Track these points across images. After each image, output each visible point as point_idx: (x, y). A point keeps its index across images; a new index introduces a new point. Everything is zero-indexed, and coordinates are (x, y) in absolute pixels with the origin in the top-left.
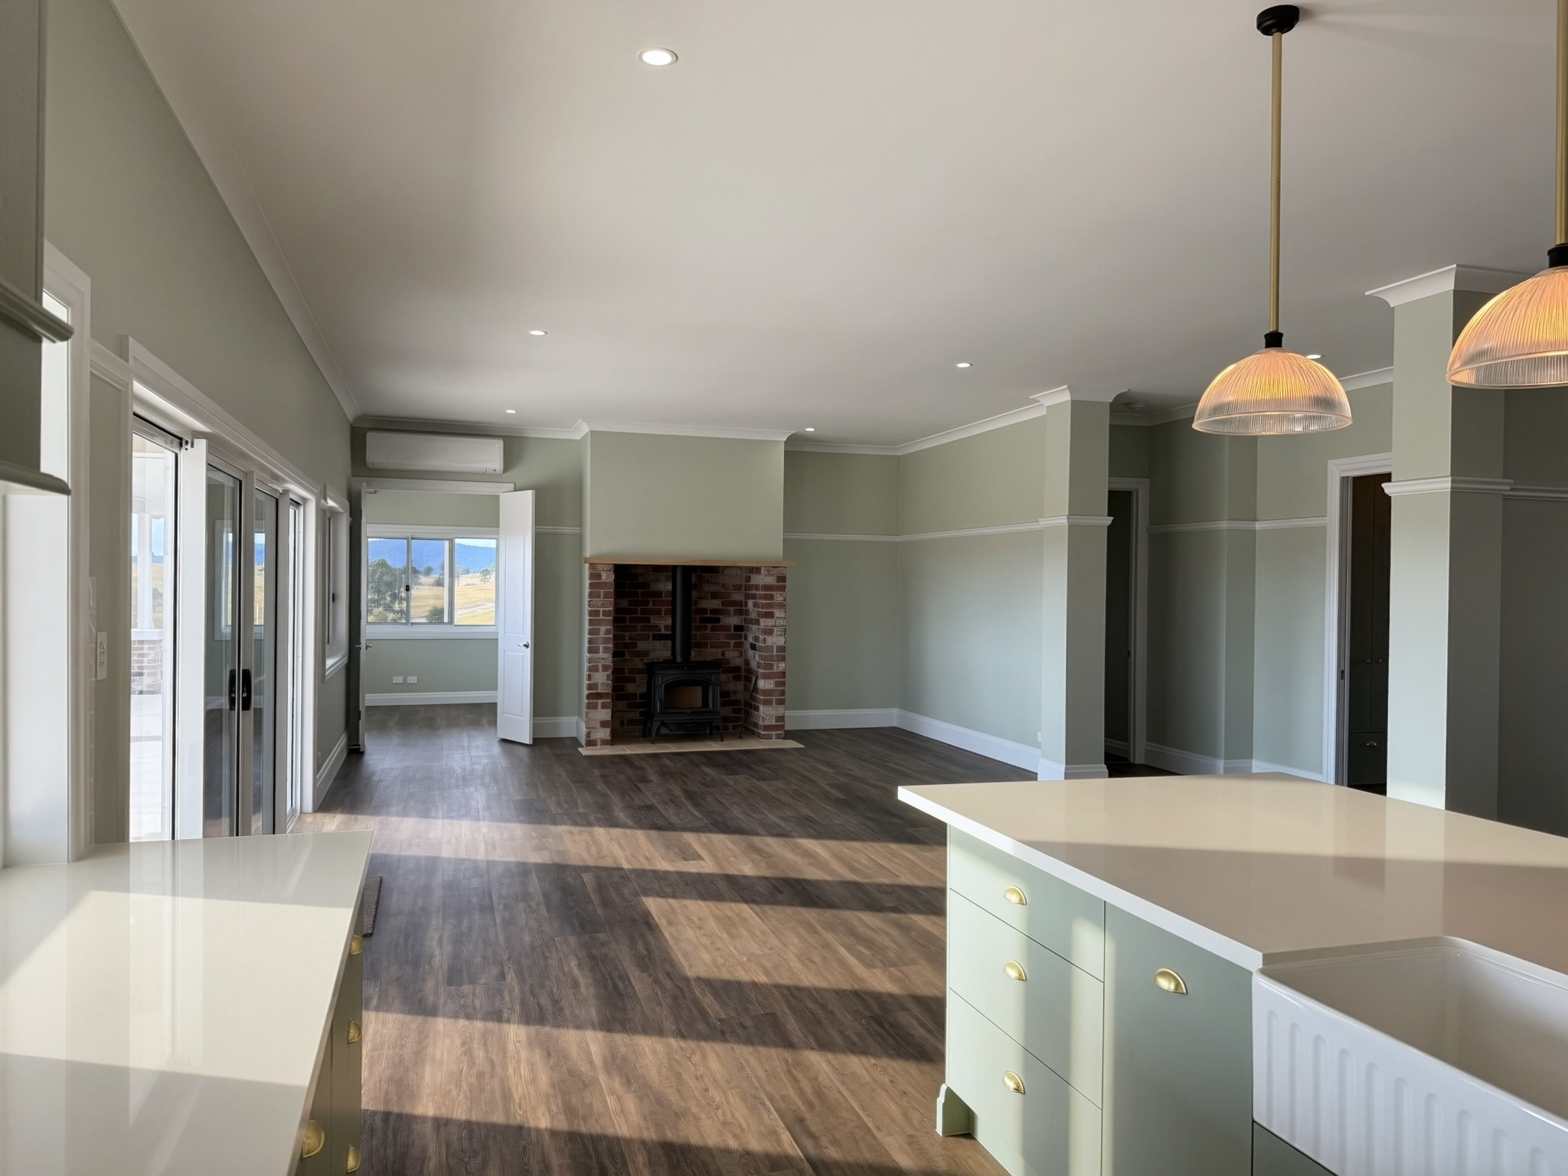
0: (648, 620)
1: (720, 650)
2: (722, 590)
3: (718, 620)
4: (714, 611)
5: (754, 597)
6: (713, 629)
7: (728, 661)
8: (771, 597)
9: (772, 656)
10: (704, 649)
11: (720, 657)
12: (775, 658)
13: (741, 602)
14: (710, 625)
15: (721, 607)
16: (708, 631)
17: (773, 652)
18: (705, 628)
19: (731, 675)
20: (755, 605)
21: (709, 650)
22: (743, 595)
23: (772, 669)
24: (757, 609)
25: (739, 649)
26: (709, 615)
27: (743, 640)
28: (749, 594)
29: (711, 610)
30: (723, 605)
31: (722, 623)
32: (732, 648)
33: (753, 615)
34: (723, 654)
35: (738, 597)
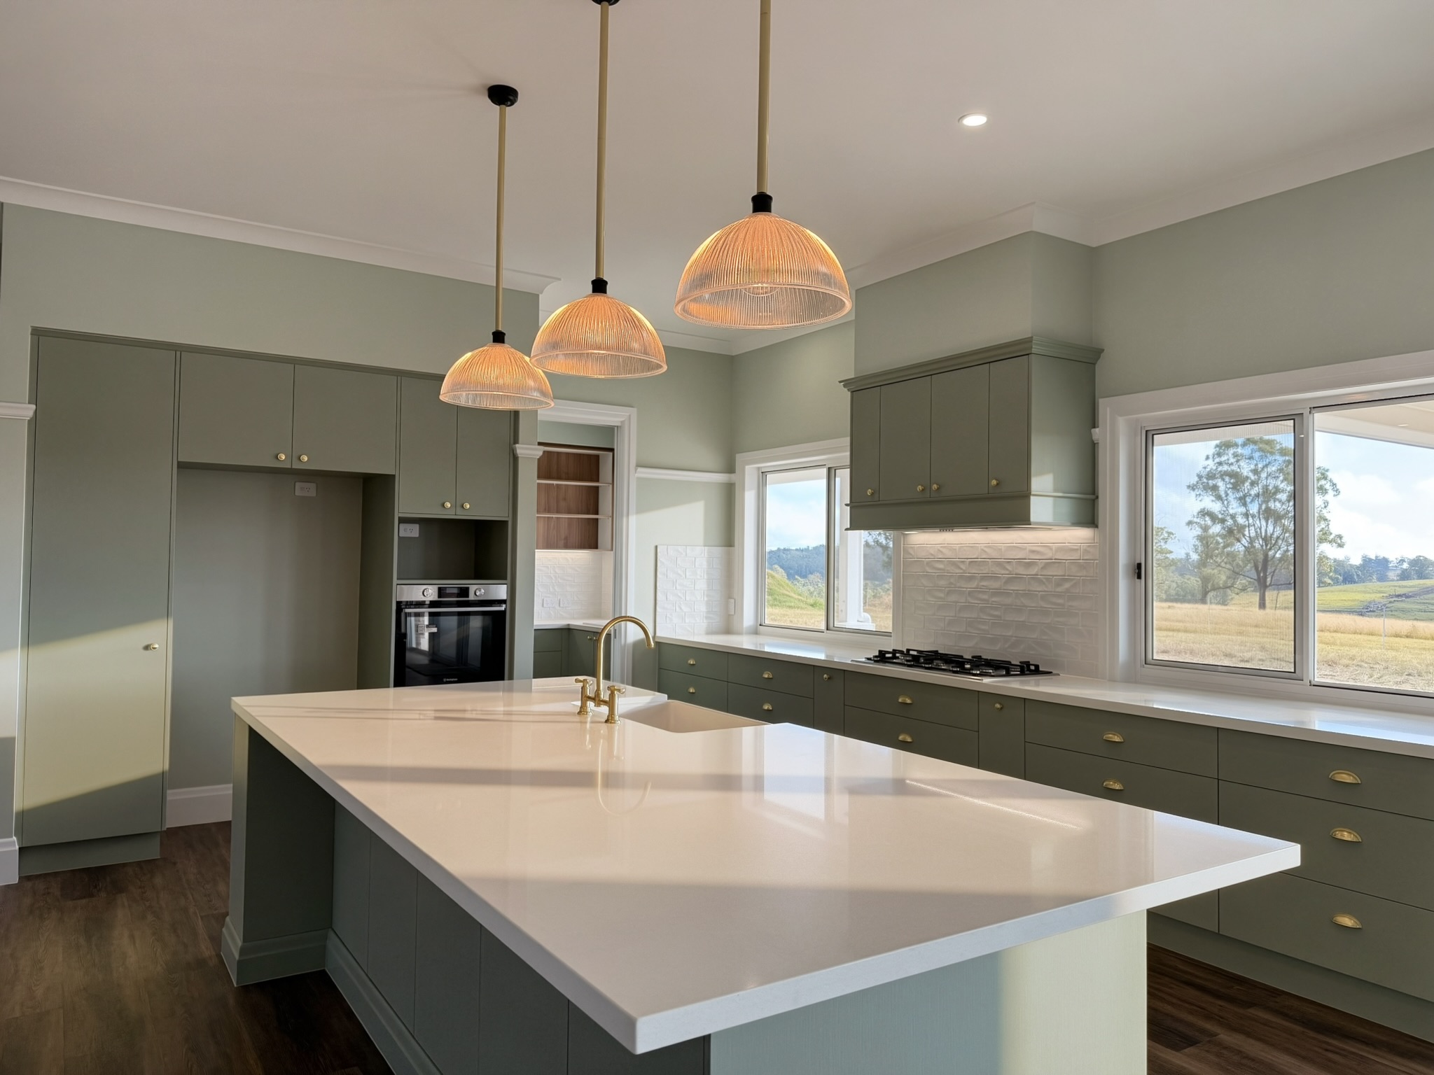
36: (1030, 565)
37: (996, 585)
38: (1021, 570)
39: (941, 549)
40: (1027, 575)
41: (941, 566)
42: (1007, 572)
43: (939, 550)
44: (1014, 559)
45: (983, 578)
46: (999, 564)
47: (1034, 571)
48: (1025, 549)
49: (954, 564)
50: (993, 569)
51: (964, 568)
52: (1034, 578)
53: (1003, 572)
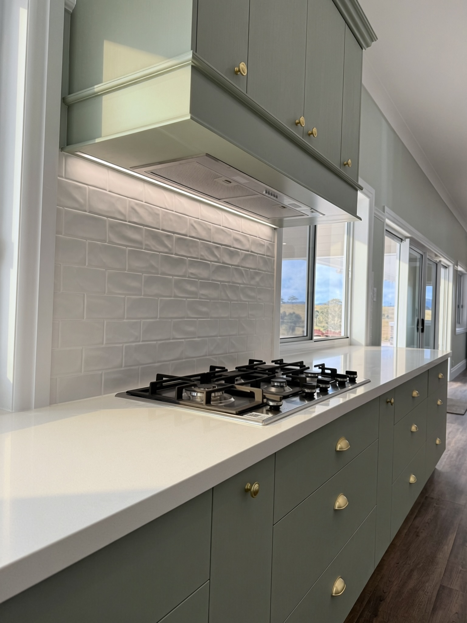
36: (232, 254)
37: (204, 273)
38: (226, 259)
39: (137, 208)
40: (232, 265)
41: (136, 236)
42: (216, 260)
43: (133, 209)
44: (222, 245)
45: (193, 264)
46: (209, 248)
47: (236, 261)
48: (230, 235)
49: (155, 237)
50: (202, 253)
51: (170, 246)
52: (237, 269)
53: (212, 259)
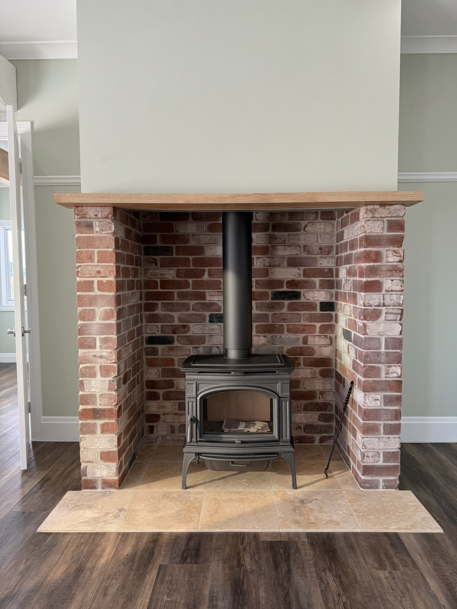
0: (202, 296)
1: (301, 336)
2: (304, 255)
3: (297, 295)
4: (292, 283)
5: (348, 260)
6: (291, 308)
7: (311, 351)
8: (378, 257)
9: (379, 354)
10: (278, 335)
11: (301, 344)
12: (383, 358)
13: (330, 270)
14: (286, 302)
15: (302, 278)
16: (285, 310)
17: (379, 348)
18: (281, 306)
19: (317, 370)
20: (350, 273)
21: (287, 336)
22: (334, 260)
23: (378, 375)
24: (352, 279)
25: (329, 335)
26: (285, 289)
27: (333, 322)
28: (341, 257)
29: (288, 282)
30: (304, 275)
31: (303, 300)
32: (317, 333)
33: (347, 288)
34: (305, 341)
35: (325, 263)
